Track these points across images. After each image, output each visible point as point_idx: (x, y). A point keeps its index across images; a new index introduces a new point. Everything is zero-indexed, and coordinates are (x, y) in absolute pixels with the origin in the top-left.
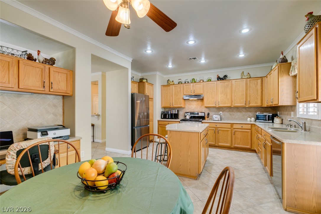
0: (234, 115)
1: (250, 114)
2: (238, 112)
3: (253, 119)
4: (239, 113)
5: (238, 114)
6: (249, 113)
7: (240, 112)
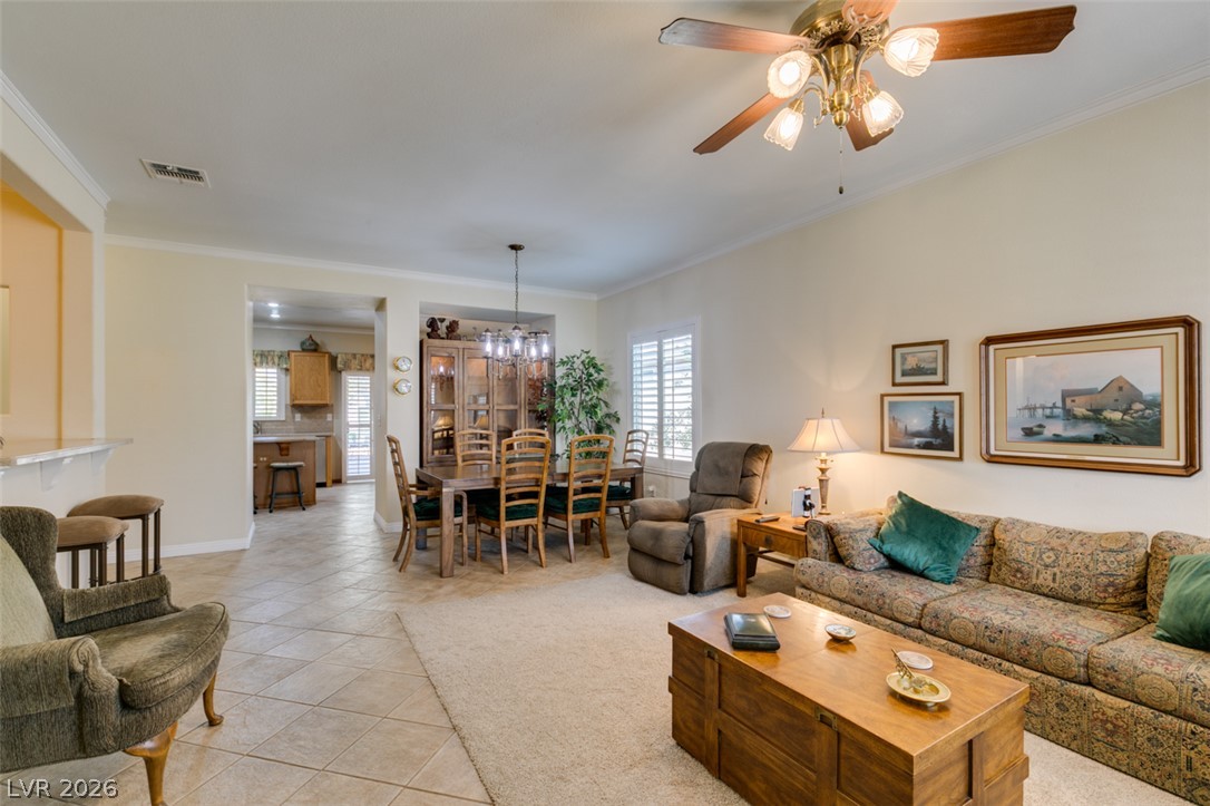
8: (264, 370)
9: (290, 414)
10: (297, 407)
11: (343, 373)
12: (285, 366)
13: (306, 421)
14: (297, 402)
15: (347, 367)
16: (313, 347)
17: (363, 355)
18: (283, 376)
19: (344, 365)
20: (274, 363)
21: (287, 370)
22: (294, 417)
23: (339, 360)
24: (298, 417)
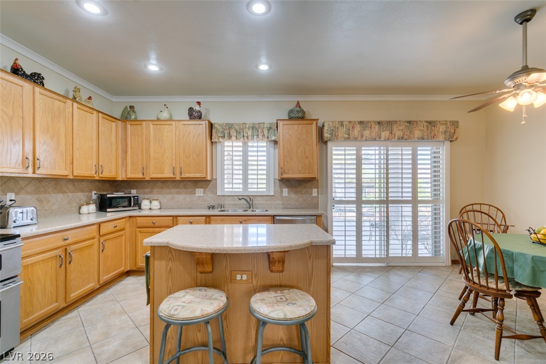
0: (49, 201)
1: (82, 196)
2: (58, 193)
3: (93, 208)
4: (60, 196)
5: (58, 199)
6: (80, 193)
7: (64, 192)
8: (255, 144)
9: (278, 189)
10: (286, 182)
11: (329, 144)
12: (273, 138)
13: (293, 195)
14: (285, 176)
15: (334, 137)
16: (300, 115)
17: (350, 122)
18: (272, 149)
19: (331, 134)
20: (263, 136)
21: (276, 142)
22: (282, 192)
23: (326, 128)
24: (285, 191)
